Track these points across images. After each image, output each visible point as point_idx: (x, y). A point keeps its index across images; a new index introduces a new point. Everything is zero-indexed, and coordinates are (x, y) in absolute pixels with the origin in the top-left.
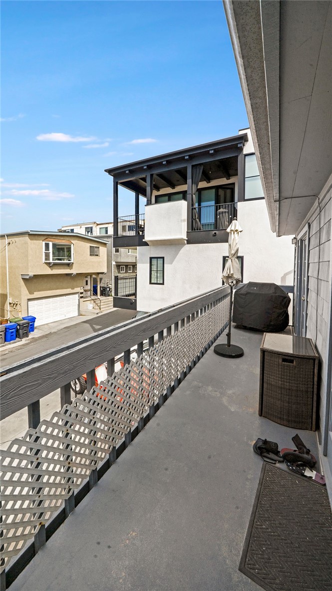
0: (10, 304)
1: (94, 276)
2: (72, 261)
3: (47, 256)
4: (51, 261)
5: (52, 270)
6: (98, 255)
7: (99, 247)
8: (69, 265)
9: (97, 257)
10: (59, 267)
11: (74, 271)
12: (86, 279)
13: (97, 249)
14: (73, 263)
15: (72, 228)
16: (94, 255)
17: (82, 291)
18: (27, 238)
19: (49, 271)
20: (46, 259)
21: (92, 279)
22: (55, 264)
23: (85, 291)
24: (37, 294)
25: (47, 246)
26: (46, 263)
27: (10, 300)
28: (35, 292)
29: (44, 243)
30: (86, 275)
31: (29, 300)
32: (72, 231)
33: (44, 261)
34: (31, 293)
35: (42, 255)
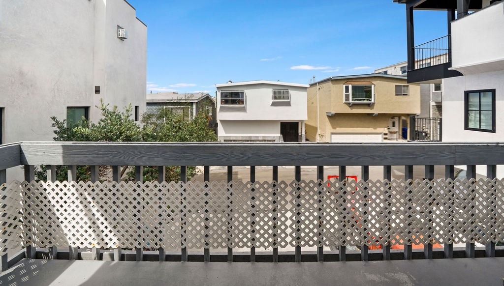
0: (319, 135)
1: (403, 118)
2: (373, 102)
3: (347, 97)
4: (351, 101)
5: (352, 109)
6: (406, 95)
7: (408, 86)
8: (369, 105)
9: (405, 96)
10: (359, 107)
11: (375, 111)
12: (393, 120)
13: (406, 88)
14: (374, 104)
15: (385, 70)
16: (401, 95)
17: (386, 132)
18: (330, 84)
19: (349, 110)
20: (346, 100)
21: (401, 121)
22: (354, 105)
23: (391, 132)
24: (339, 130)
25: (347, 88)
26: (346, 103)
27: (319, 132)
28: (338, 127)
29: (344, 86)
30: (393, 116)
31: (332, 133)
32: (386, 73)
33: (344, 101)
34: (334, 127)
35: (343, 96)
